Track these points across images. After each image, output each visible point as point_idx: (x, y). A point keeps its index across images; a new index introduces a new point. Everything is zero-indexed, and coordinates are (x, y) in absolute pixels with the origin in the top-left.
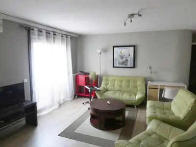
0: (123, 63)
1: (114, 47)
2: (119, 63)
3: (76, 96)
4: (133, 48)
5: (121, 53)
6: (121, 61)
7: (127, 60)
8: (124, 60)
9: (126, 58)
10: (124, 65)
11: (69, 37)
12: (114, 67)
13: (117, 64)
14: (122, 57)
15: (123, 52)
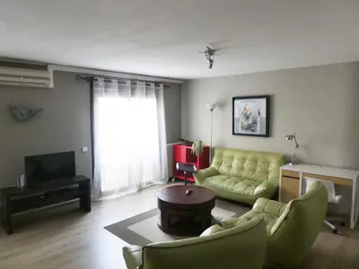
0: (249, 127)
1: (234, 99)
2: (242, 128)
3: (173, 180)
4: (264, 100)
5: (245, 109)
6: (245, 123)
7: (255, 123)
8: (250, 121)
9: (253, 118)
10: (250, 131)
11: (162, 85)
12: (234, 133)
13: (239, 129)
14: (248, 118)
15: (248, 107)
